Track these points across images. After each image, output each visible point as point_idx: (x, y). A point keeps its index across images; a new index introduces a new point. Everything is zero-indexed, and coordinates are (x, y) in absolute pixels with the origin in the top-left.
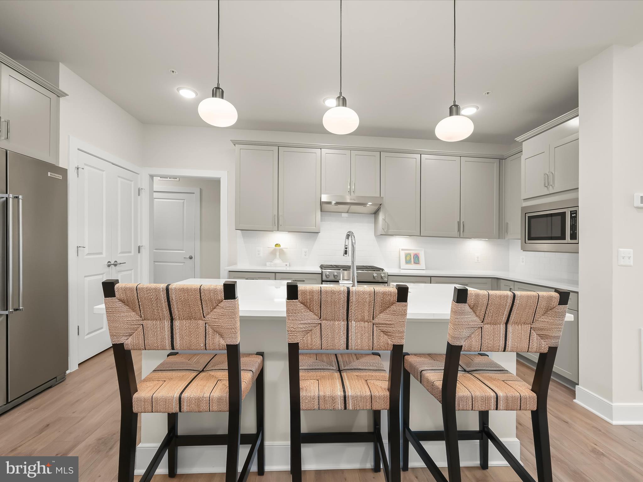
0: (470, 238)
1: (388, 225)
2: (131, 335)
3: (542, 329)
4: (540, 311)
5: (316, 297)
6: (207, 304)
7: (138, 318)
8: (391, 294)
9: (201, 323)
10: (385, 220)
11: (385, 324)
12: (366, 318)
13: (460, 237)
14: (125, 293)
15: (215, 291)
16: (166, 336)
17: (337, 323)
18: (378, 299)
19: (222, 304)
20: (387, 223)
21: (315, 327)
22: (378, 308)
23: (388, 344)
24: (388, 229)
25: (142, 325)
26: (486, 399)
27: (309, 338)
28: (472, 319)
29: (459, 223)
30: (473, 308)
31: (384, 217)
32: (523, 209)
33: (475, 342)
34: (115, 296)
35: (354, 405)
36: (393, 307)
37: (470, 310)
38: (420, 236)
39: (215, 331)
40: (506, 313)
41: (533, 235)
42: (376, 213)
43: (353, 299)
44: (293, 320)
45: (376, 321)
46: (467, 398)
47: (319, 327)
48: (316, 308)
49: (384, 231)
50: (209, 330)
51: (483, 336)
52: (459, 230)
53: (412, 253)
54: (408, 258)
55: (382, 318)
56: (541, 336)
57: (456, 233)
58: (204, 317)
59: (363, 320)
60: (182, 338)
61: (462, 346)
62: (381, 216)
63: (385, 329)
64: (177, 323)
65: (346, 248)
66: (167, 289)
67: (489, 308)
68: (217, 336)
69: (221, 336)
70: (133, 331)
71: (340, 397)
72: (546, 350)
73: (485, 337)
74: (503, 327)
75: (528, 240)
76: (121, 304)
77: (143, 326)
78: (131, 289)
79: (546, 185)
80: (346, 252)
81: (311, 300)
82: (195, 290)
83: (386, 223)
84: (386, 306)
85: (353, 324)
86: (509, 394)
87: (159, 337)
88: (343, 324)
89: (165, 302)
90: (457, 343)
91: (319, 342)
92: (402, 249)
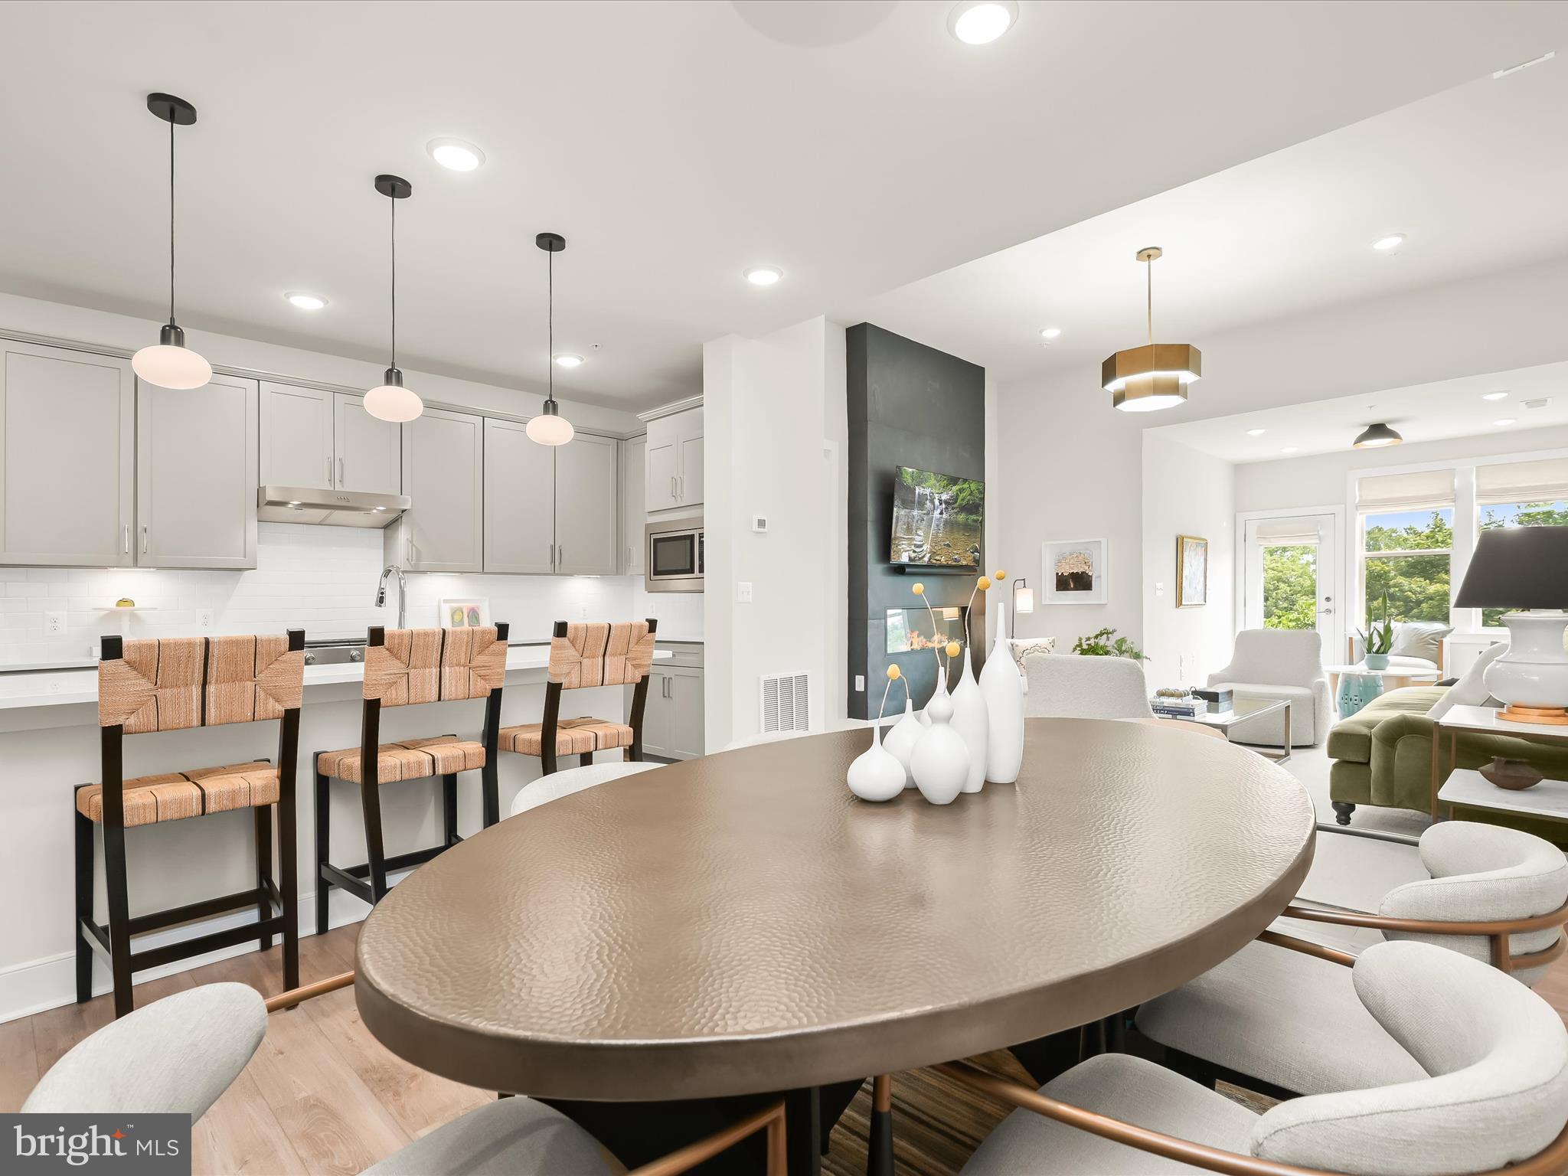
0: (571, 575)
1: (418, 552)
2: (134, 712)
3: (635, 659)
4: (633, 641)
5: (406, 641)
6: (262, 658)
7: (152, 686)
8: (491, 632)
9: (250, 685)
10: (411, 542)
11: (483, 666)
12: (462, 662)
13: (554, 574)
14: (140, 652)
15: (277, 641)
16: (194, 708)
17: (427, 670)
18: (477, 639)
19: (284, 658)
20: (416, 548)
21: (401, 678)
22: (476, 649)
23: (486, 689)
24: (419, 559)
25: (155, 695)
26: (586, 740)
27: (394, 692)
28: (571, 653)
29: (553, 548)
30: (573, 643)
31: (409, 536)
32: (648, 526)
33: (575, 679)
34: (120, 656)
35: (445, 767)
36: (493, 647)
37: (570, 644)
38: (483, 572)
39: (269, 694)
40: (604, 645)
41: (659, 569)
42: (390, 526)
43: (449, 640)
44: (376, 671)
45: (473, 664)
46: (567, 742)
47: (405, 679)
48: (405, 655)
49: (410, 564)
50: (261, 694)
51: (583, 670)
52: (553, 561)
53: (466, 606)
54: (457, 618)
55: (479, 660)
56: (635, 666)
57: (548, 568)
58: (255, 677)
59: (458, 665)
60: (219, 706)
61: (562, 684)
62: (403, 535)
63: (482, 672)
64: (211, 689)
65: (382, 593)
66: (207, 642)
67: (587, 639)
68: (271, 701)
69: (278, 700)
70: (138, 706)
71: (428, 761)
72: (639, 680)
73: (585, 671)
74: (600, 659)
75: (654, 575)
76: (126, 668)
77: (156, 698)
78: (150, 646)
79: (674, 494)
80: (381, 600)
81: (400, 645)
82: (248, 641)
83: (414, 548)
84: (485, 646)
85: (446, 670)
86: (608, 732)
87: (183, 710)
88: (435, 671)
89: (200, 661)
90: (557, 681)
91: (406, 695)
92: (444, 600)
